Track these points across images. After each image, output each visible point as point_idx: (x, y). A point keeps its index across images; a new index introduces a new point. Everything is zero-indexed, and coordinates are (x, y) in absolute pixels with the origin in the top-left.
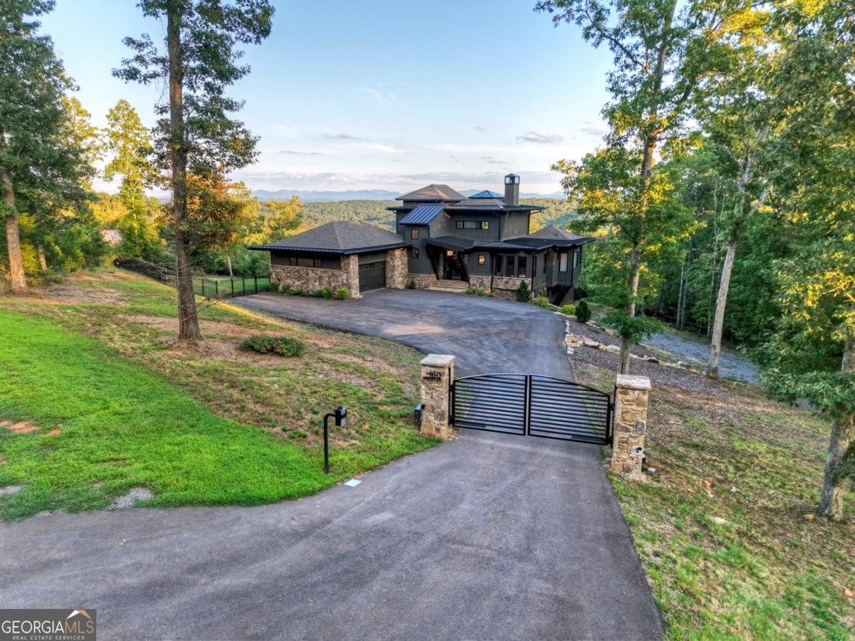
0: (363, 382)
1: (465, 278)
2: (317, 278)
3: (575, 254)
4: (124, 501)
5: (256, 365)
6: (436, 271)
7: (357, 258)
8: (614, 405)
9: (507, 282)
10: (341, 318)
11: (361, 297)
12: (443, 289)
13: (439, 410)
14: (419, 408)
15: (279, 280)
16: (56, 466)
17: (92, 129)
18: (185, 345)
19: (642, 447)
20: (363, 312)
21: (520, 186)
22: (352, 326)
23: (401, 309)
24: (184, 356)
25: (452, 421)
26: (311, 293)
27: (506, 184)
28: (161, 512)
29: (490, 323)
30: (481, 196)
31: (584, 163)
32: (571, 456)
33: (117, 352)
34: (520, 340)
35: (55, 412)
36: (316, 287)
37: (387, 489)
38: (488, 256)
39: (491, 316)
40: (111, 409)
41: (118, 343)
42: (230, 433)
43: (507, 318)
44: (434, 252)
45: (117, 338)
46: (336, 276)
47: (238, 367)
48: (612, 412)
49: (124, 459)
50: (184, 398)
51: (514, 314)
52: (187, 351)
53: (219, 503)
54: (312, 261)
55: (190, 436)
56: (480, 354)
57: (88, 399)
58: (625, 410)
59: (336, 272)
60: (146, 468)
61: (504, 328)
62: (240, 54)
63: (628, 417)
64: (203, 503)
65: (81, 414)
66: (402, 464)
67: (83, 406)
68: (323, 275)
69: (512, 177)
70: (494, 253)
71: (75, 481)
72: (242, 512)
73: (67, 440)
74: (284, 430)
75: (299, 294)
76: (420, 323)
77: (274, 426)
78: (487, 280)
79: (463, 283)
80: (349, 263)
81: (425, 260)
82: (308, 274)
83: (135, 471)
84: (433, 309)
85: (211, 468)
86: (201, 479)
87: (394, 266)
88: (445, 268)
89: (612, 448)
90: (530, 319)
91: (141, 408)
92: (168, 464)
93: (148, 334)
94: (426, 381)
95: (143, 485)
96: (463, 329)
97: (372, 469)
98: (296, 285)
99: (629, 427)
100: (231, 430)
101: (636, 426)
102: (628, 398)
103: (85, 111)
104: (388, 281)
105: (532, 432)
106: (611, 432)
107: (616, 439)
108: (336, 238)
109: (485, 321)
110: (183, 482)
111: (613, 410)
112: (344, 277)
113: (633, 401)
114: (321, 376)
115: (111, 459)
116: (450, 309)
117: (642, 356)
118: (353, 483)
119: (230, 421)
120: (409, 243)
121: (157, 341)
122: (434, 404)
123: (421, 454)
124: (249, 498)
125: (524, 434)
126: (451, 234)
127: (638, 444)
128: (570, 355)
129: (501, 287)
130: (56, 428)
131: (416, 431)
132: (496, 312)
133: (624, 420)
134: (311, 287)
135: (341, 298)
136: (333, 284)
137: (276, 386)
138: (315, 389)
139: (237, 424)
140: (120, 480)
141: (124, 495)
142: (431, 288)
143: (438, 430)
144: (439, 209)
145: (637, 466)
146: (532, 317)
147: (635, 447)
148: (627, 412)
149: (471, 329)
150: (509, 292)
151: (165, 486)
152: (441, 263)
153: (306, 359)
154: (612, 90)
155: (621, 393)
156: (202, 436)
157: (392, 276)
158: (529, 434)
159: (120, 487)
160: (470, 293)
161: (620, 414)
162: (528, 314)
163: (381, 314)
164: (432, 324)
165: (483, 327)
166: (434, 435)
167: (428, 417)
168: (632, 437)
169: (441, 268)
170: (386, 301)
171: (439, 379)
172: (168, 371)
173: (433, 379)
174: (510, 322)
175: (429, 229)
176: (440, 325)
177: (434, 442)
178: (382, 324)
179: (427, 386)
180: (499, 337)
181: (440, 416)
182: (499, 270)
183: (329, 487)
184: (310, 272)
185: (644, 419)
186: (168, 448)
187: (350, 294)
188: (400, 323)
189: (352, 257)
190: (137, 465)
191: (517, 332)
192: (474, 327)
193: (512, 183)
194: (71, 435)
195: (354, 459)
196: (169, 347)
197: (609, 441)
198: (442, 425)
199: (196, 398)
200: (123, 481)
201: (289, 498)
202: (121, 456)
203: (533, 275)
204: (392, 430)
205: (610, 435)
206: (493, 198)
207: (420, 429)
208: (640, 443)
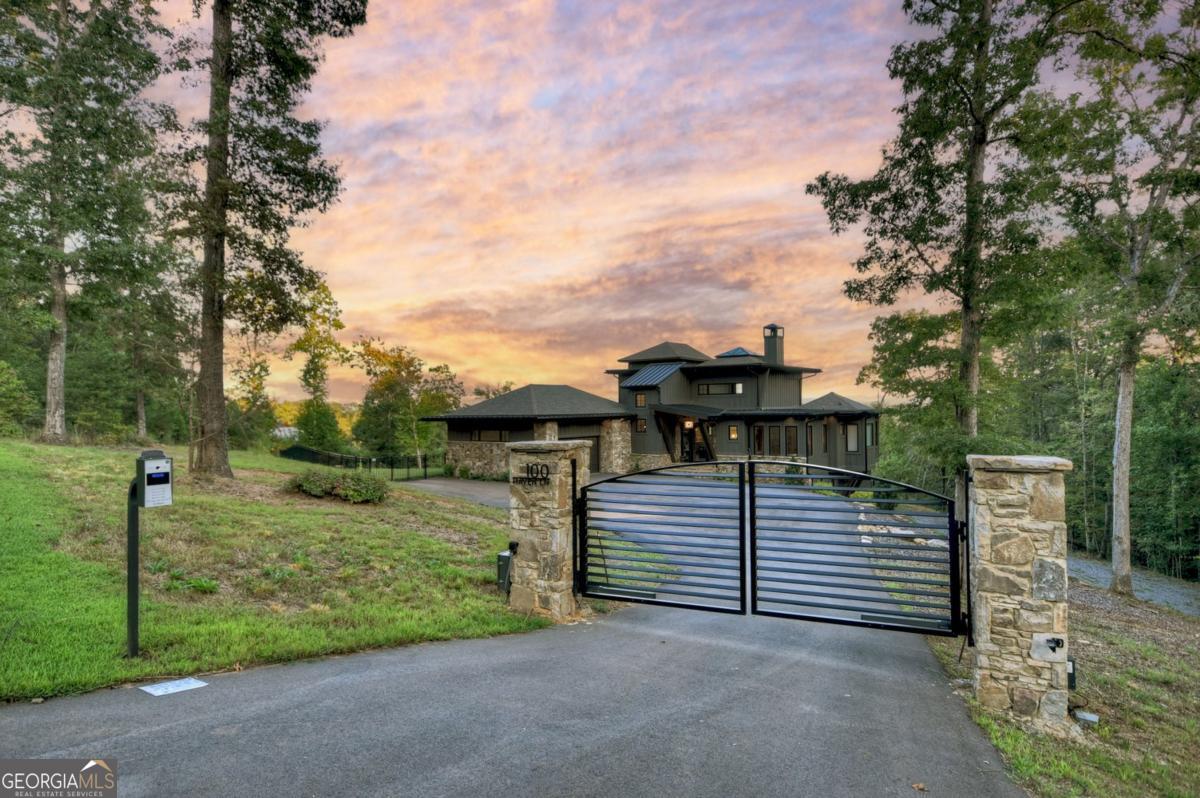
1: (711, 459)
2: (503, 456)
3: (869, 428)
6: (669, 450)
7: (556, 427)
8: (965, 524)
13: (546, 555)
14: (505, 551)
15: (456, 461)
19: (1064, 637)
21: (785, 339)
25: (582, 585)
26: (495, 476)
27: (766, 338)
30: (731, 354)
31: (873, 329)
32: (863, 669)
36: (501, 468)
38: (743, 428)
44: (667, 422)
48: (962, 546)
54: (498, 432)
58: (1000, 532)
63: (1012, 551)
69: (773, 328)
70: (749, 421)
74: (174, 578)
75: (480, 478)
79: (709, 466)
80: (545, 433)
81: (654, 436)
82: (492, 451)
87: (611, 442)
88: (683, 448)
89: (972, 643)
94: (519, 487)
98: (476, 466)
99: (1019, 580)
101: (1039, 577)
102: (1006, 496)
104: (603, 463)
105: (761, 606)
106: (963, 601)
107: (983, 617)
108: (530, 404)
111: (966, 538)
113: (1023, 505)
120: (633, 413)
122: (536, 541)
125: (743, 612)
126: (691, 403)
127: (1049, 627)
131: (499, 605)
133: (999, 559)
134: (495, 468)
143: (545, 601)
144: (674, 368)
145: (1054, 695)
147: (1041, 638)
148: (1007, 537)
152: (678, 438)
153: (390, 509)
155: (984, 485)
157: (609, 456)
158: (755, 611)
161: (987, 542)
166: (536, 612)
167: (525, 571)
168: (1030, 609)
169: (678, 446)
171: (546, 481)
173: (534, 480)
175: (659, 392)
179: (523, 500)
181: (550, 568)
182: (759, 449)
184: (495, 448)
185: (1059, 555)
189: (549, 425)
193: (773, 337)
197: (961, 625)
198: (553, 590)
203: (808, 453)
205: (964, 609)
206: (748, 355)
207: (507, 602)
208: (1058, 627)
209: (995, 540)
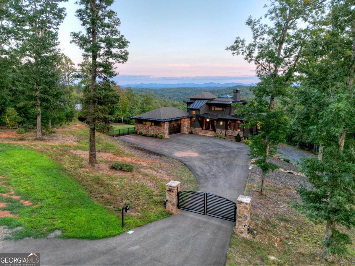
0: (152, 185)
1: (214, 130)
2: (152, 130)
4: (52, 235)
5: (114, 175)
6: (202, 127)
7: (168, 123)
8: (237, 207)
9: (232, 133)
10: (158, 147)
11: (169, 137)
12: (204, 134)
13: (172, 203)
14: (165, 201)
15: (138, 130)
16: (34, 220)
17: (75, 69)
18: (90, 166)
20: (168, 145)
22: (162, 152)
23: (184, 144)
24: (89, 171)
25: (178, 206)
26: (150, 135)
28: (62, 240)
29: (220, 152)
32: (221, 224)
33: (65, 169)
34: (231, 161)
35: (39, 198)
36: (152, 133)
37: (142, 235)
38: (224, 122)
39: (221, 149)
40: (57, 196)
41: (67, 165)
42: (94, 208)
43: (228, 150)
44: (201, 119)
45: (67, 162)
46: (159, 129)
47: (107, 176)
49: (56, 218)
50: (83, 192)
51: (231, 148)
52: (90, 169)
53: (82, 238)
54: (151, 123)
55: (80, 209)
56: (210, 168)
57: (50, 192)
59: (160, 128)
60: (62, 222)
61: (225, 155)
62: (116, 68)
63: (241, 213)
64: (76, 238)
65: (47, 198)
66: (152, 225)
67: (48, 195)
68: (155, 129)
69: (237, 90)
71: (39, 226)
72: (88, 242)
73: (40, 209)
74: (114, 207)
75: (145, 135)
76: (190, 151)
77: (111, 205)
78: (223, 131)
79: (213, 132)
80: (165, 125)
81: (197, 123)
82: (149, 128)
83: (58, 223)
84: (198, 144)
85: (83, 223)
86: (78, 227)
87: (184, 125)
89: (236, 223)
90: (238, 151)
91: (67, 196)
92: (69, 221)
93: (78, 161)
94: (168, 191)
95: (59, 229)
96: (207, 155)
97: (141, 226)
98: (144, 132)
99: (242, 217)
100: (95, 207)
102: (241, 206)
103: (73, 63)
104: (181, 131)
106: (236, 217)
107: (237, 220)
108: (160, 115)
109: (217, 151)
110: (72, 229)
111: (236, 209)
112: (163, 130)
113: (243, 207)
114: (137, 181)
115: (52, 218)
116: (205, 145)
117: (286, 170)
118: (131, 232)
119: (96, 203)
120: (191, 116)
121: (81, 163)
122: (171, 200)
123: (162, 220)
124: (92, 237)
125: (204, 214)
126: (209, 112)
128: (250, 170)
129: (229, 134)
130: (37, 204)
131: (164, 209)
132: (224, 147)
135: (161, 138)
136: (158, 132)
137: (118, 186)
138: (132, 188)
139: (98, 204)
140: (52, 227)
141: (52, 233)
142: (200, 134)
143: (172, 210)
144: (204, 102)
145: (245, 231)
146: (239, 150)
147: (244, 224)
148: (241, 211)
149: (211, 155)
150: (233, 137)
151: (66, 230)
152: (205, 124)
153: (134, 173)
154: (258, 76)
155: (239, 203)
156: (84, 209)
157: (183, 128)
158: (206, 214)
159: (52, 230)
160: (216, 137)
162: (238, 148)
163: (175, 146)
164: (195, 152)
165: (216, 154)
166: (171, 212)
167: (168, 204)
168: (243, 220)
169: (205, 126)
170: (179, 139)
171: (173, 191)
172: (81, 178)
173: (171, 191)
174: (229, 152)
175: (199, 111)
176: (198, 152)
177: (169, 214)
178: (174, 151)
179: (169, 193)
180: (222, 160)
181: (173, 205)
182: (229, 128)
183: (121, 233)
185: (247, 214)
186: (71, 214)
187: (165, 136)
188: (182, 151)
189: (166, 123)
190: (60, 221)
191: (231, 157)
192: (212, 154)
193: (237, 92)
194: (41, 207)
195: (134, 222)
196: (84, 167)
198: (174, 208)
199: (87, 192)
200: (53, 227)
201: (106, 237)
202: (55, 217)
203: (244, 130)
204: (154, 208)
206: (228, 98)
207: (165, 209)
208: (246, 223)
209: (239, 211)
